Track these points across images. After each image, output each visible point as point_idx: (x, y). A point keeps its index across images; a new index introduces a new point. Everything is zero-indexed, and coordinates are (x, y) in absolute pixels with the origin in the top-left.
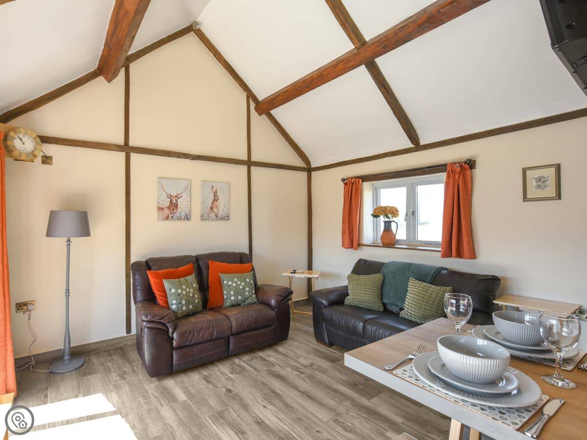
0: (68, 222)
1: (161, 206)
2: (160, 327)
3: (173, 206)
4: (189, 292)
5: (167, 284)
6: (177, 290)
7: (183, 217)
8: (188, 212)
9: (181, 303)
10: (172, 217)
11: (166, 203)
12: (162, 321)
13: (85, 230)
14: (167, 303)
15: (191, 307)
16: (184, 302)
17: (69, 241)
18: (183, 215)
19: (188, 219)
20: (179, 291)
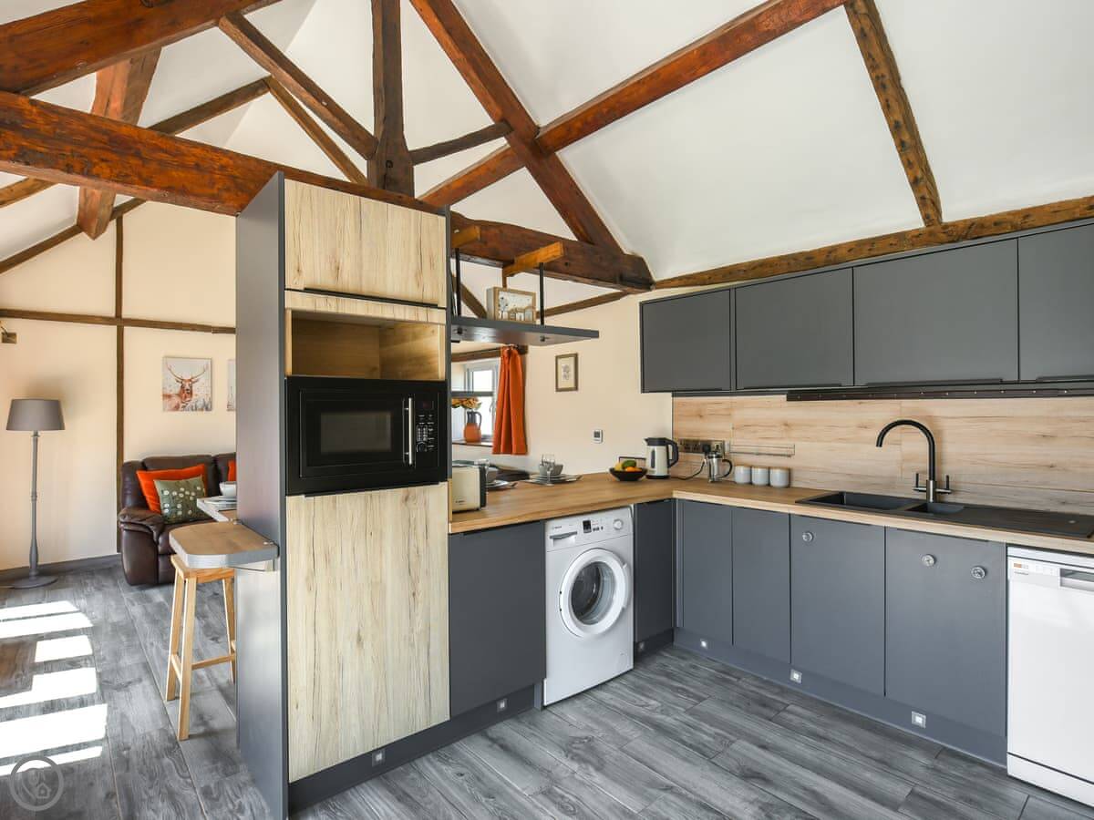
0: (34, 412)
1: (168, 392)
2: (141, 529)
3: (186, 392)
4: (190, 495)
5: (158, 485)
6: (171, 493)
7: (200, 407)
8: (207, 401)
9: (176, 507)
10: (184, 407)
11: (176, 389)
12: (144, 523)
13: (56, 422)
14: (159, 507)
15: (190, 512)
16: (179, 506)
17: (36, 435)
18: (200, 404)
19: (207, 409)
20: (175, 493)
